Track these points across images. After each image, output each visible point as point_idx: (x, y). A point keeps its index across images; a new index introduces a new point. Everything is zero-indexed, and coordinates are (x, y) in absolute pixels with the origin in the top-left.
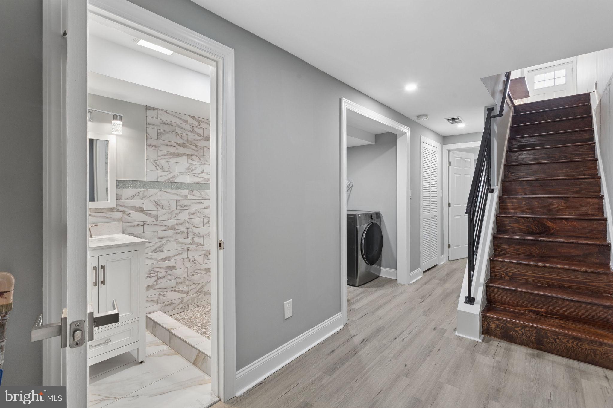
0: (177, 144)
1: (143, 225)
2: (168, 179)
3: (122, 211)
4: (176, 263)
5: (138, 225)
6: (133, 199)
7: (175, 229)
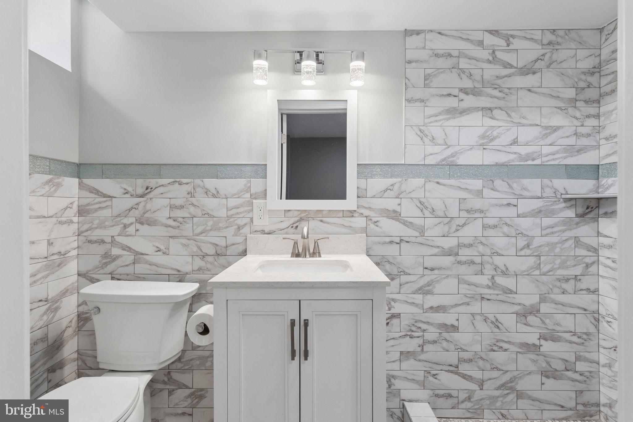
0: (461, 90)
1: (399, 242)
2: (444, 160)
3: (366, 217)
4: (458, 320)
5: (391, 242)
6: (383, 197)
7: (457, 254)
